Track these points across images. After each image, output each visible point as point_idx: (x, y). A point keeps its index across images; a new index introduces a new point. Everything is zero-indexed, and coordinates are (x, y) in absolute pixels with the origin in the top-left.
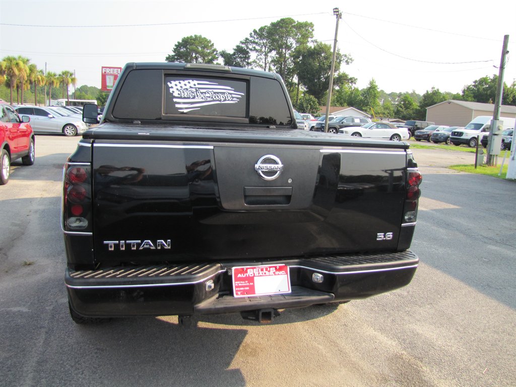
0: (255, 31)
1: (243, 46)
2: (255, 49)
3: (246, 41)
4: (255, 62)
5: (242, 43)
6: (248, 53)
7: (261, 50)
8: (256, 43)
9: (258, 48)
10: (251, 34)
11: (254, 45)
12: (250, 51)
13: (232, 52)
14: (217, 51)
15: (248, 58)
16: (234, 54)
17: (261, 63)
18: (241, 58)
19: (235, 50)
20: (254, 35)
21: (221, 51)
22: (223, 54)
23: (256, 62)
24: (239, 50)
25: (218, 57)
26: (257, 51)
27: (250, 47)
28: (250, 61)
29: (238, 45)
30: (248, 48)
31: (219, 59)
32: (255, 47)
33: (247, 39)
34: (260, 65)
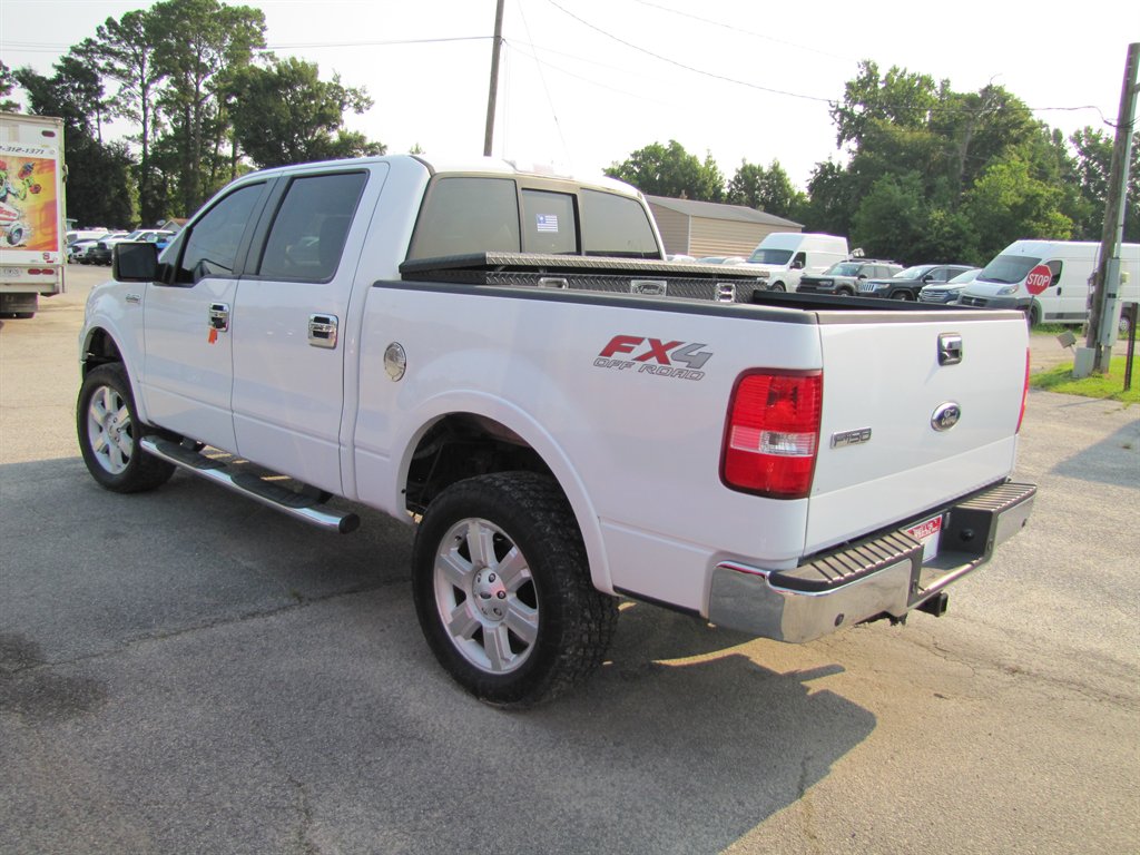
0: (111, 23)
1: (81, 59)
2: (112, 71)
3: (87, 46)
4: (114, 102)
5: (74, 50)
6: (95, 79)
7: (130, 72)
8: (116, 54)
9: (119, 65)
10: (100, 29)
11: (112, 60)
12: (100, 75)
13: (51, 74)
14: (7, 69)
15: (99, 92)
16: (59, 80)
17: (131, 107)
18: (75, 91)
19: (59, 68)
20: (111, 33)
21: (19, 68)
22: (27, 79)
23: (117, 104)
24: (70, 69)
25: (9, 87)
26: (120, 74)
27: (102, 64)
28: (102, 99)
29: (66, 55)
30: (95, 65)
31: (13, 91)
32: (111, 65)
33: (90, 42)
34: (128, 111)
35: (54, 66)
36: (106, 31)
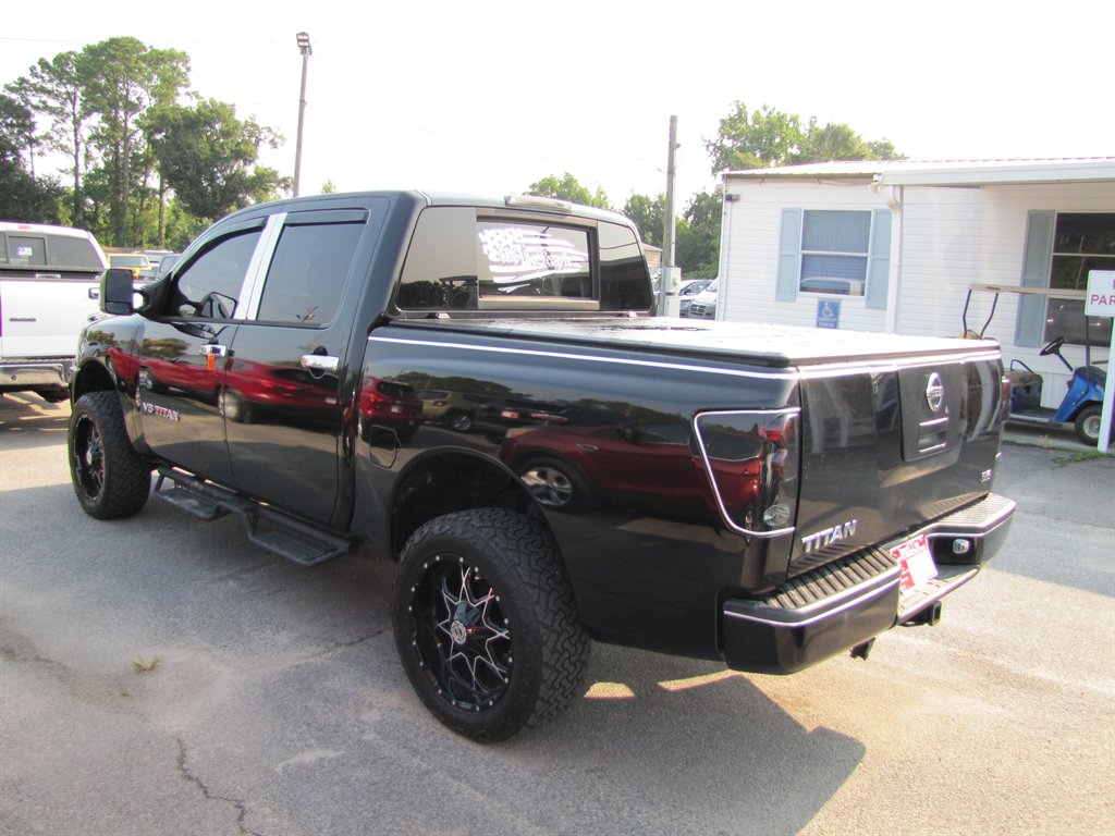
0: (43, 64)
1: (14, 96)
2: (46, 107)
3: (20, 84)
4: (47, 137)
5: (7, 88)
6: (28, 115)
7: (63, 109)
8: (49, 93)
9: (53, 103)
10: (32, 69)
11: (45, 97)
12: (33, 111)
15: (31, 127)
17: (64, 142)
18: (7, 126)
20: (43, 72)
23: (51, 138)
24: (4, 105)
26: (52, 111)
27: (35, 101)
28: (34, 135)
30: (27, 102)
32: (44, 103)
33: (23, 80)
34: (61, 146)
36: (39, 69)
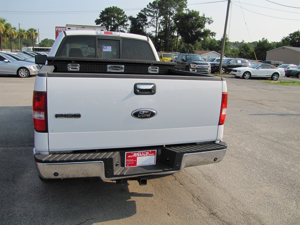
0: (150, 4)
1: (143, 13)
2: (150, 15)
3: (144, 10)
4: (150, 23)
5: (142, 11)
7: (154, 15)
8: (151, 11)
9: (152, 14)
10: (148, 5)
11: (150, 13)
12: (147, 16)
13: (136, 17)
14: (127, 16)
15: (146, 20)
16: (137, 18)
17: (154, 24)
18: (141, 20)
19: (138, 15)
20: (150, 6)
21: (129, 16)
22: (131, 18)
23: (151, 23)
24: (140, 15)
25: (127, 20)
26: (151, 16)
27: (147, 14)
28: (147, 22)
29: (140, 12)
30: (146, 14)
31: (128, 21)
32: (150, 14)
33: (145, 9)
34: (153, 25)
35: (137, 15)
36: (149, 6)
